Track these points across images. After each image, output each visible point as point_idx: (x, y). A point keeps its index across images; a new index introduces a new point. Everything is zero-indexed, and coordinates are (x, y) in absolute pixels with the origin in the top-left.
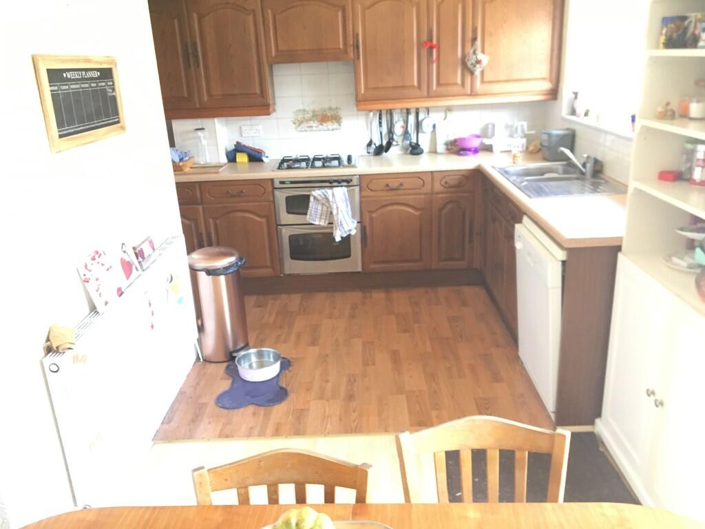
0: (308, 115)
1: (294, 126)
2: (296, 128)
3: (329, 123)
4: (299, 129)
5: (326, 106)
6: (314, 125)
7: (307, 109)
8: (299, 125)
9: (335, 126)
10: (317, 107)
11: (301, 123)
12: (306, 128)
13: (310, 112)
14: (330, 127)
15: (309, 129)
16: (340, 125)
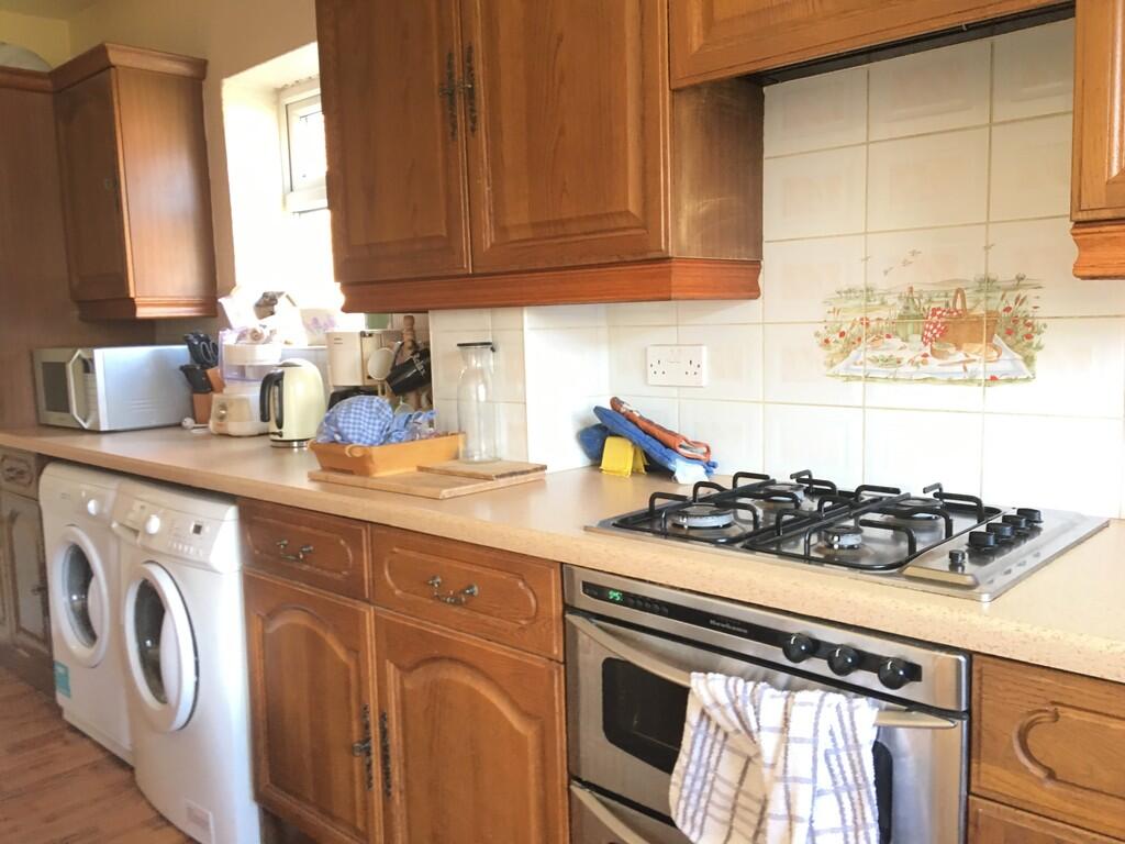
0: (884, 314)
1: (822, 354)
2: (832, 365)
3: (977, 350)
4: (840, 367)
5: (970, 272)
6: (906, 356)
7: (881, 284)
8: (845, 352)
9: (1007, 362)
10: (927, 279)
11: (851, 343)
12: (870, 366)
13: (891, 300)
14: (980, 369)
15: (880, 372)
16: (1029, 360)
